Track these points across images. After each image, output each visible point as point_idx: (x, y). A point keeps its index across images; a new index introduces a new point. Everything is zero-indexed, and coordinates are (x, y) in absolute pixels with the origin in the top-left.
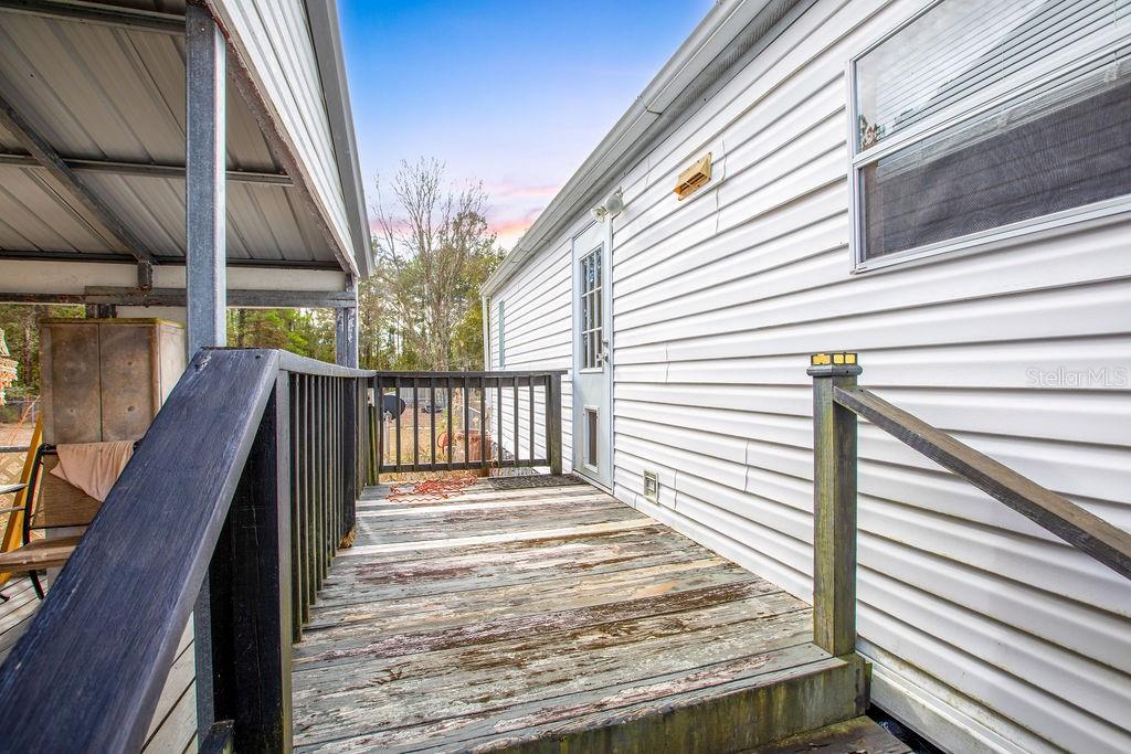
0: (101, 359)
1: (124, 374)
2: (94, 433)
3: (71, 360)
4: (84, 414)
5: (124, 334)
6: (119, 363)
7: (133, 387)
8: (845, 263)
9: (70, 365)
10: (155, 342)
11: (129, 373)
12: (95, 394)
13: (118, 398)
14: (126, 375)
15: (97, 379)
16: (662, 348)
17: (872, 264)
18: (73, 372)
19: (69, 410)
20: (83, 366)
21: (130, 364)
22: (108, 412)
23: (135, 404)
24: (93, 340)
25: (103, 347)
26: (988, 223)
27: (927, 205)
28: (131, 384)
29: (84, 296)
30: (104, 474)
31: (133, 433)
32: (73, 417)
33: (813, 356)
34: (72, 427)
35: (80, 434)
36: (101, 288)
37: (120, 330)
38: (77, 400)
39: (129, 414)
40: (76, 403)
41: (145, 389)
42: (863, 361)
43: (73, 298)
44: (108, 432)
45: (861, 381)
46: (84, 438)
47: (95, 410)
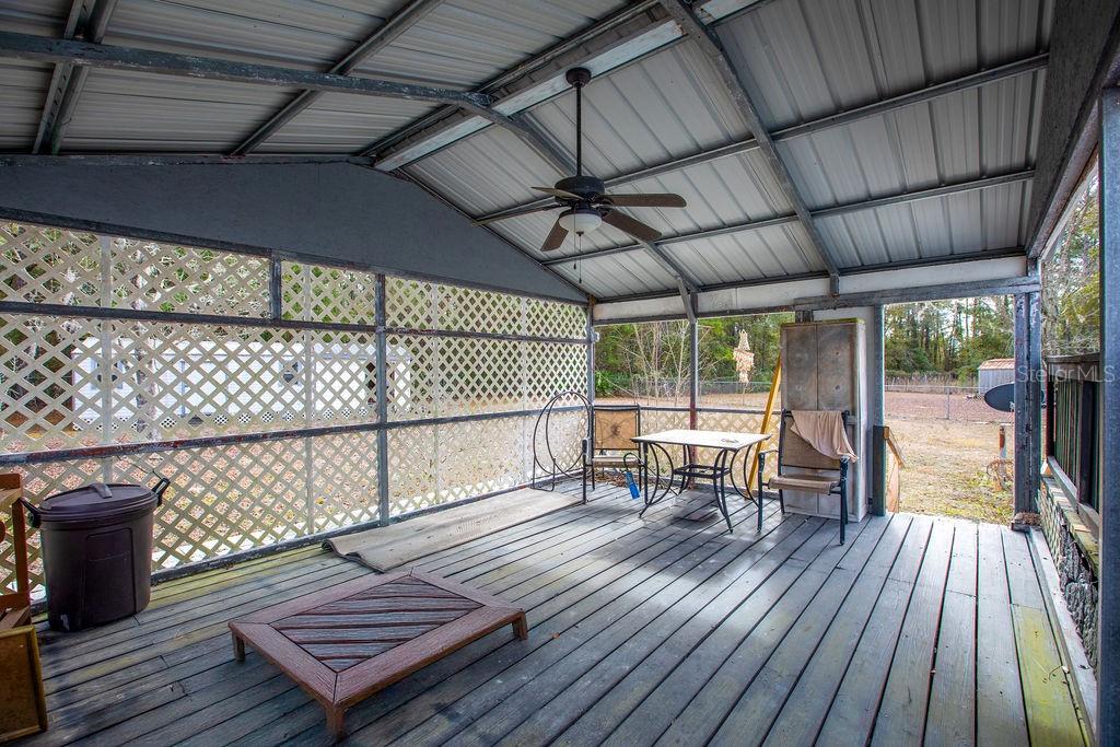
0: (819, 350)
1: (833, 362)
2: (812, 404)
3: (798, 351)
4: (807, 391)
5: (832, 332)
6: (830, 353)
7: (840, 371)
9: (798, 355)
10: (856, 336)
11: (837, 360)
12: (814, 375)
13: (829, 379)
14: (835, 362)
15: (815, 365)
18: (800, 360)
19: (797, 387)
20: (806, 356)
21: (837, 353)
22: (822, 389)
23: (841, 384)
24: (813, 337)
25: (819, 342)
28: (838, 369)
29: (794, 306)
30: (823, 434)
31: (839, 405)
32: (800, 392)
34: (798, 400)
35: (804, 404)
36: (804, 298)
37: (831, 328)
38: (802, 380)
39: (836, 391)
40: (802, 382)
41: (847, 373)
43: (787, 308)
44: (821, 403)
46: (807, 407)
47: (814, 387)
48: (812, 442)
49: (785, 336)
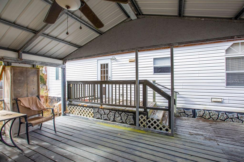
0: (27, 77)
1: (32, 81)
2: (25, 95)
4: (23, 90)
6: (31, 78)
7: (34, 84)
8: (153, 73)
9: (19, 78)
10: (39, 73)
11: (33, 80)
12: (26, 85)
13: (31, 86)
15: (26, 82)
16: (125, 78)
17: (155, 74)
18: (20, 80)
19: (19, 89)
20: (23, 79)
21: (34, 78)
22: (29, 90)
23: (34, 88)
24: (25, 72)
25: (27, 74)
26: (163, 73)
27: (159, 71)
28: (34, 83)
29: (3, 59)
31: (34, 94)
32: (19, 91)
33: (153, 80)
34: (19, 94)
37: (32, 70)
38: (20, 87)
39: (33, 90)
40: (20, 88)
41: (36, 84)
42: (156, 81)
44: (29, 94)
45: (156, 82)
46: (22, 96)
47: (26, 89)
48: (30, 108)
49: (12, 71)
